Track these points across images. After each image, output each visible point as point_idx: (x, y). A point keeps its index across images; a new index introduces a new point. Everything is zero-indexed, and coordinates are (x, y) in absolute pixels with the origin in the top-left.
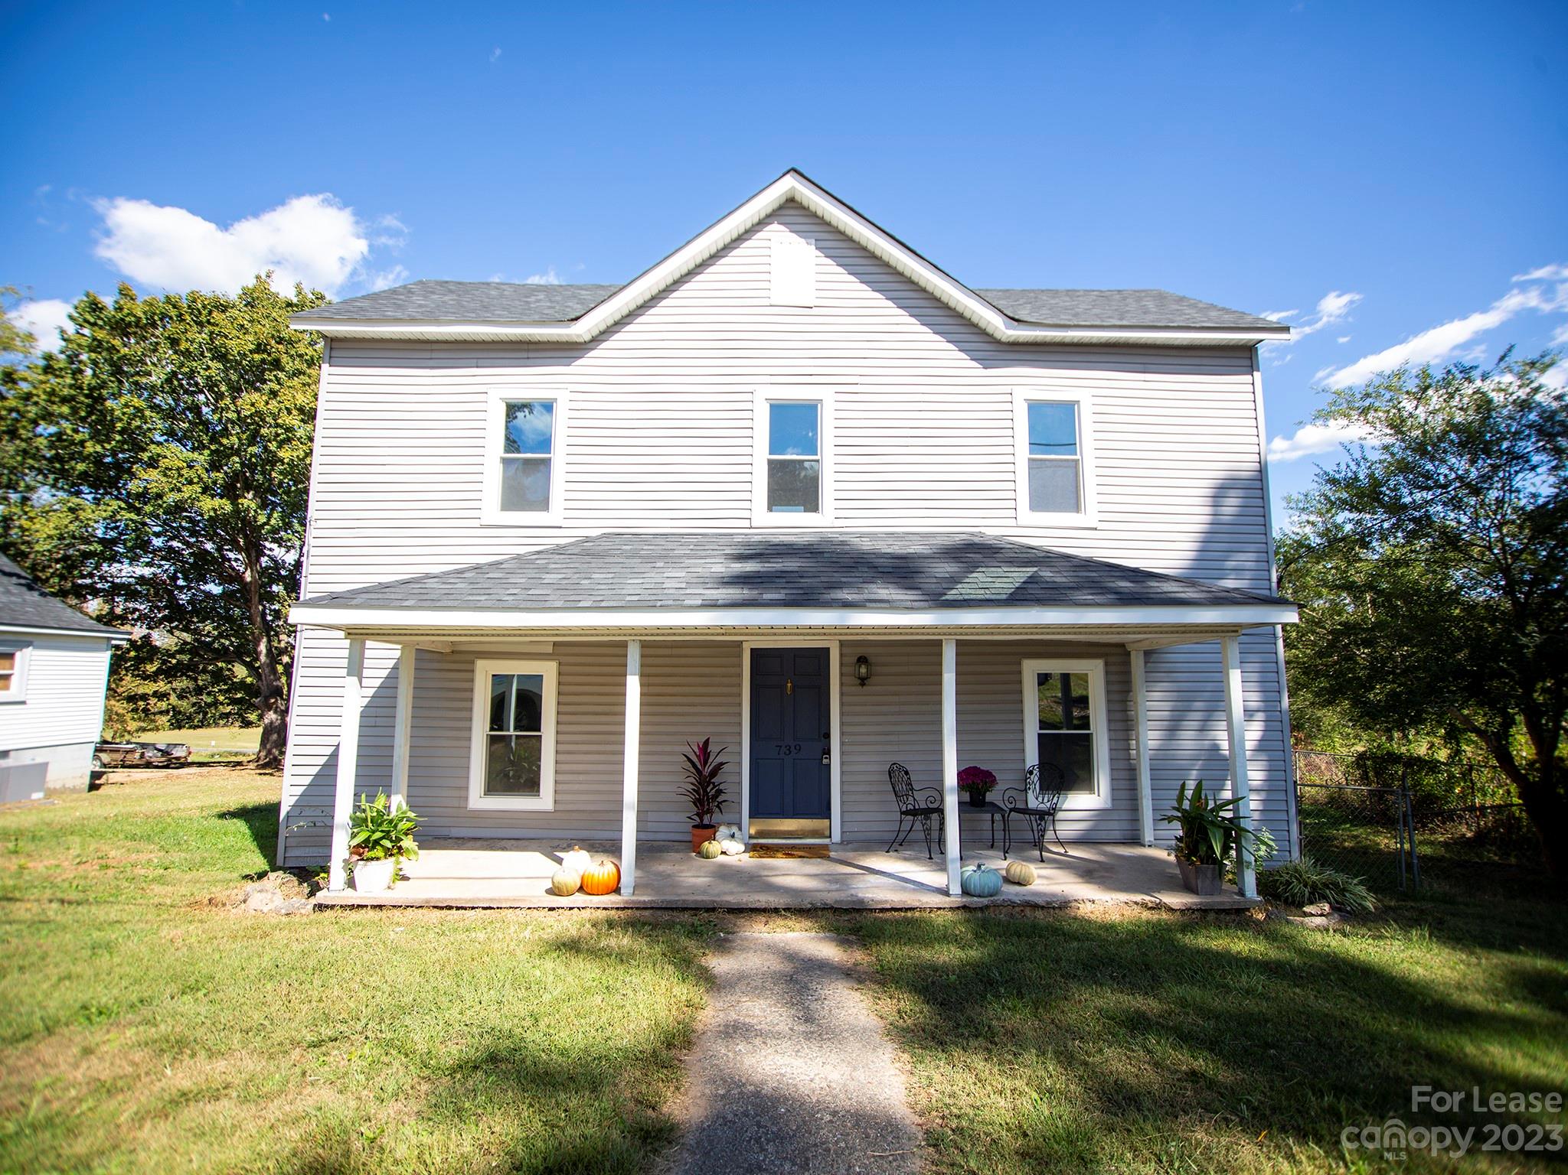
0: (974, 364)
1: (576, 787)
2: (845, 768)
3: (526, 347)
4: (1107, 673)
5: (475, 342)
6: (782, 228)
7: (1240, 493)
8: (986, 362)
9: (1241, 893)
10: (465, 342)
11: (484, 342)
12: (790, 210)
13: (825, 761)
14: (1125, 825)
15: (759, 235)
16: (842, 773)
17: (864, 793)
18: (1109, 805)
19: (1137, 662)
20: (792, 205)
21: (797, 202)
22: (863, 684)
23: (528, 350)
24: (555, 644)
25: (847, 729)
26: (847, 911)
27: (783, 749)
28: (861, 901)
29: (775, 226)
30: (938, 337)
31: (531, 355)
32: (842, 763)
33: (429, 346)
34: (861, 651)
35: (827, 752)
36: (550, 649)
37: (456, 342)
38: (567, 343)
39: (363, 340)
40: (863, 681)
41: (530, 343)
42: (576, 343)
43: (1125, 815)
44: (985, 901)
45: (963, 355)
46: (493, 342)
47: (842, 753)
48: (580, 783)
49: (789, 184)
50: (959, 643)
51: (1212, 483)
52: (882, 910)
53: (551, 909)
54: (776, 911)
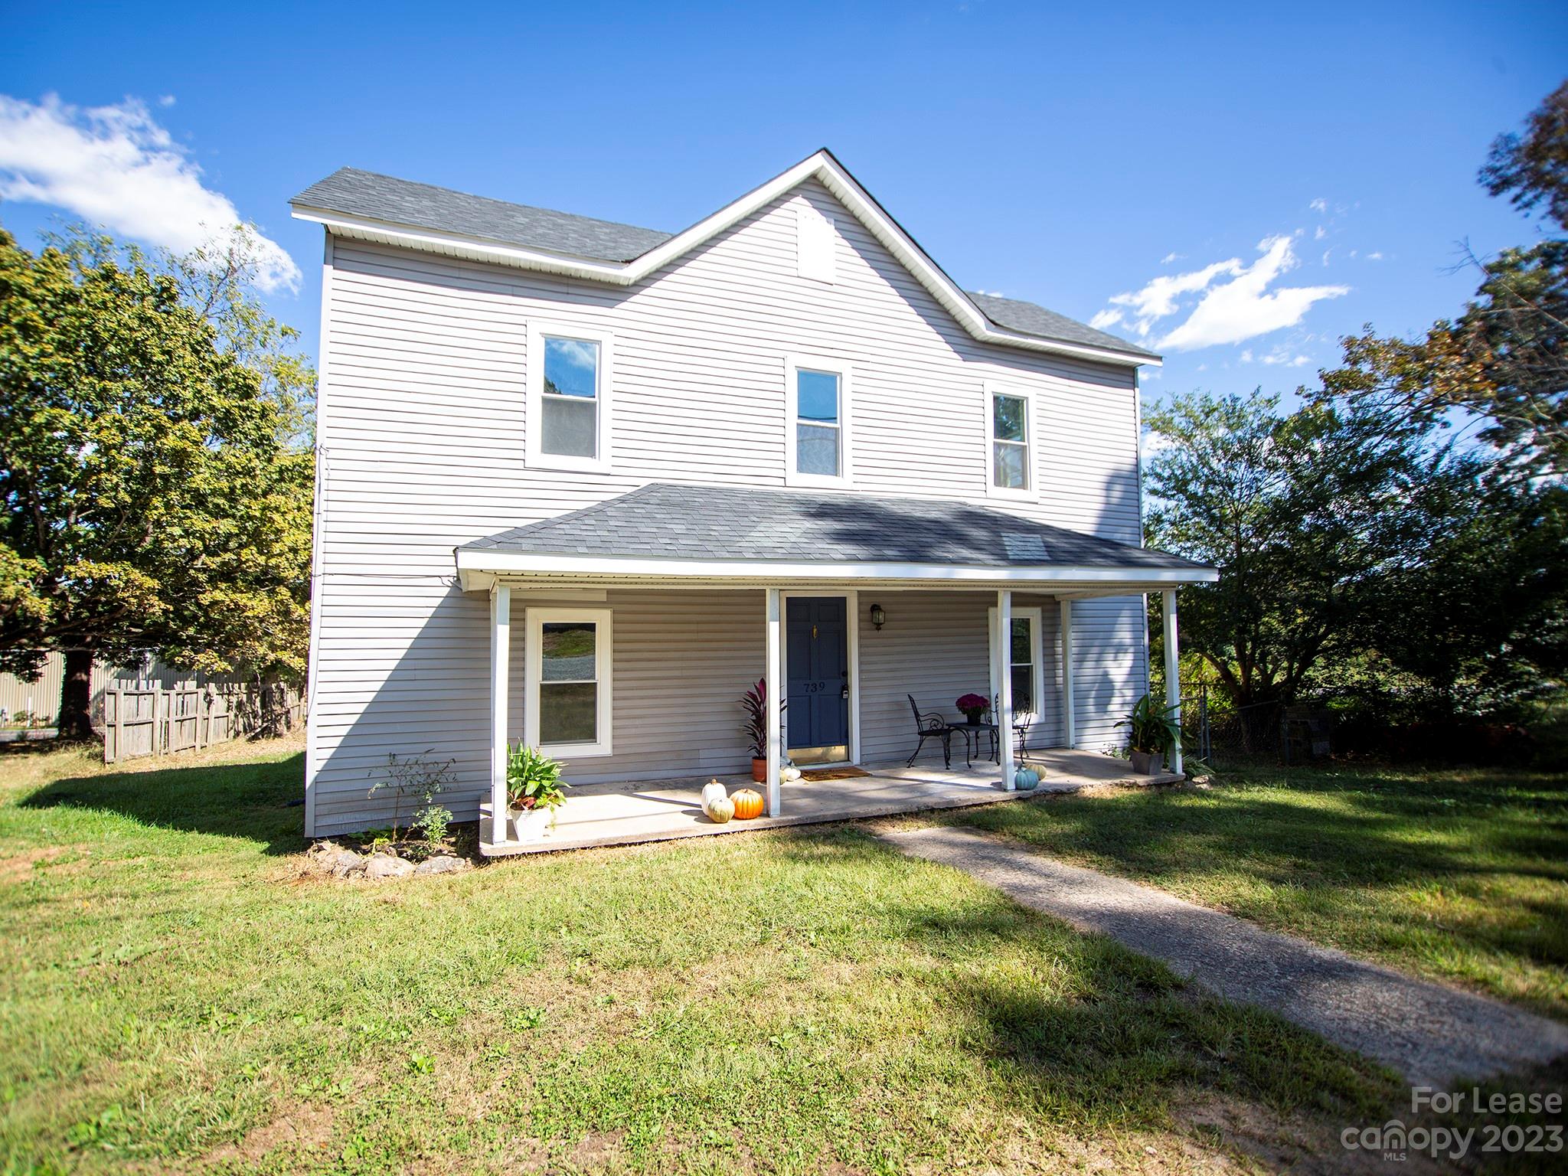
0: (956, 356)
1: (633, 731)
2: (864, 701)
3: (565, 281)
4: (1043, 618)
5: (509, 267)
6: (806, 202)
7: (1122, 481)
8: (965, 356)
9: (1173, 771)
10: (499, 265)
11: (520, 269)
12: (814, 187)
13: (845, 696)
14: (1052, 735)
15: (786, 205)
16: (861, 705)
17: (877, 721)
18: (1043, 720)
19: (1065, 609)
20: (812, 181)
21: (818, 180)
22: (878, 629)
23: (568, 285)
24: (609, 592)
25: (864, 667)
26: (944, 810)
27: (811, 688)
28: (952, 801)
29: (799, 199)
30: (930, 328)
31: (571, 290)
32: (861, 697)
33: (456, 264)
34: (875, 600)
35: (845, 687)
36: (603, 597)
37: (489, 264)
38: (609, 283)
39: (376, 244)
40: (878, 626)
41: (570, 277)
42: (619, 285)
43: (1052, 727)
44: (1031, 792)
45: (948, 347)
46: (530, 270)
47: (861, 688)
48: (636, 727)
49: (818, 163)
50: (1013, 595)
51: (1105, 472)
52: (967, 807)
53: (716, 835)
54: (893, 816)
